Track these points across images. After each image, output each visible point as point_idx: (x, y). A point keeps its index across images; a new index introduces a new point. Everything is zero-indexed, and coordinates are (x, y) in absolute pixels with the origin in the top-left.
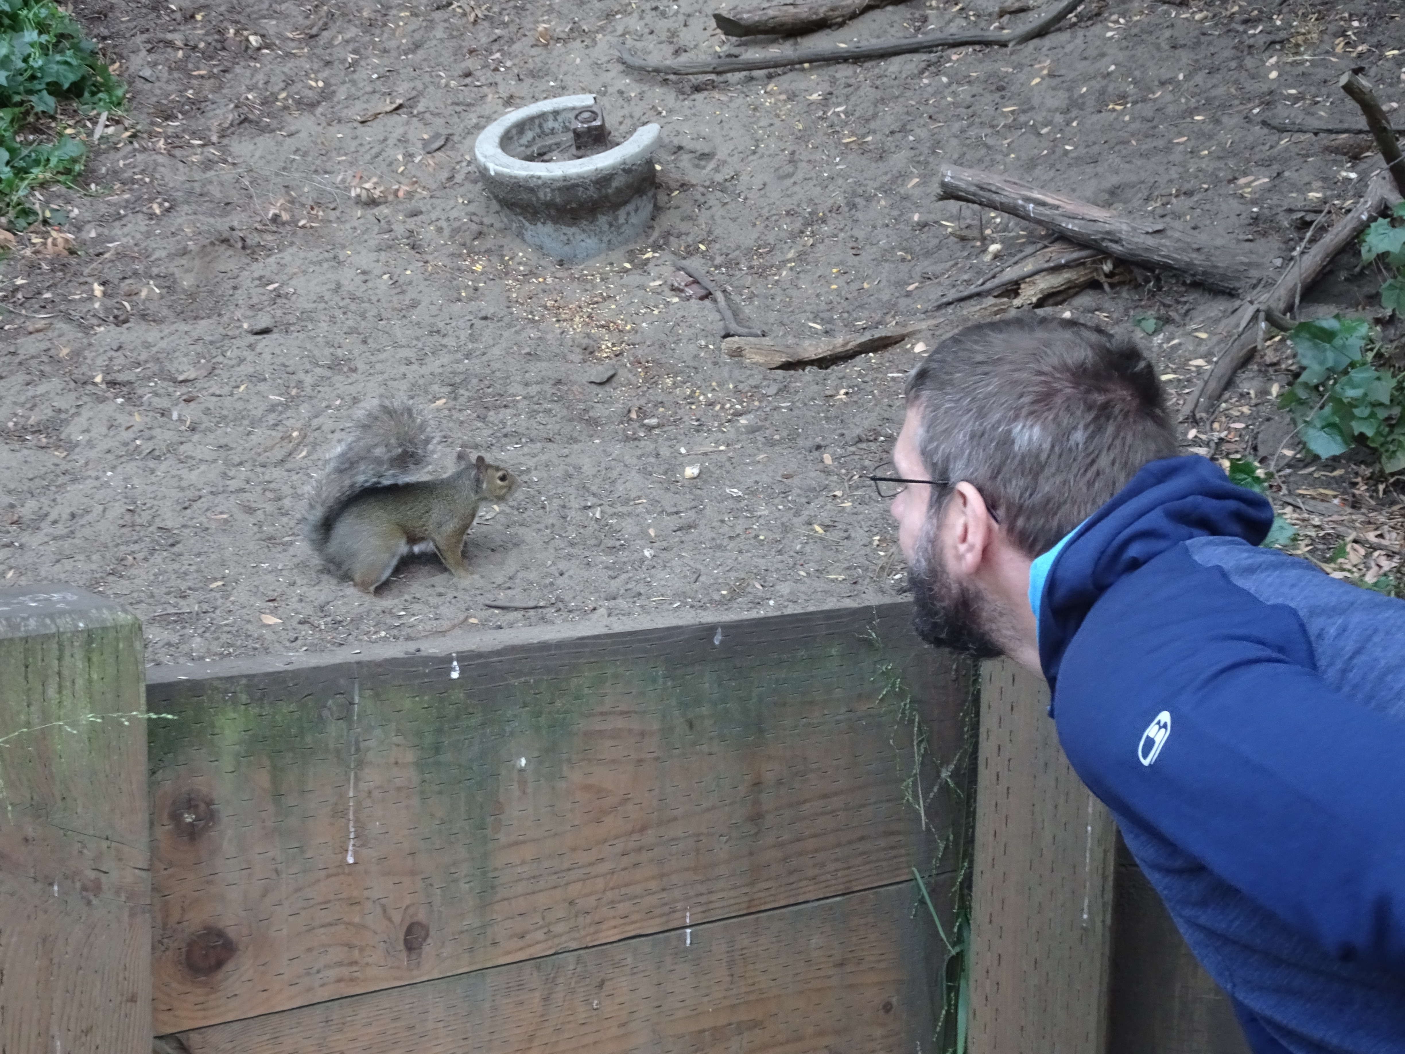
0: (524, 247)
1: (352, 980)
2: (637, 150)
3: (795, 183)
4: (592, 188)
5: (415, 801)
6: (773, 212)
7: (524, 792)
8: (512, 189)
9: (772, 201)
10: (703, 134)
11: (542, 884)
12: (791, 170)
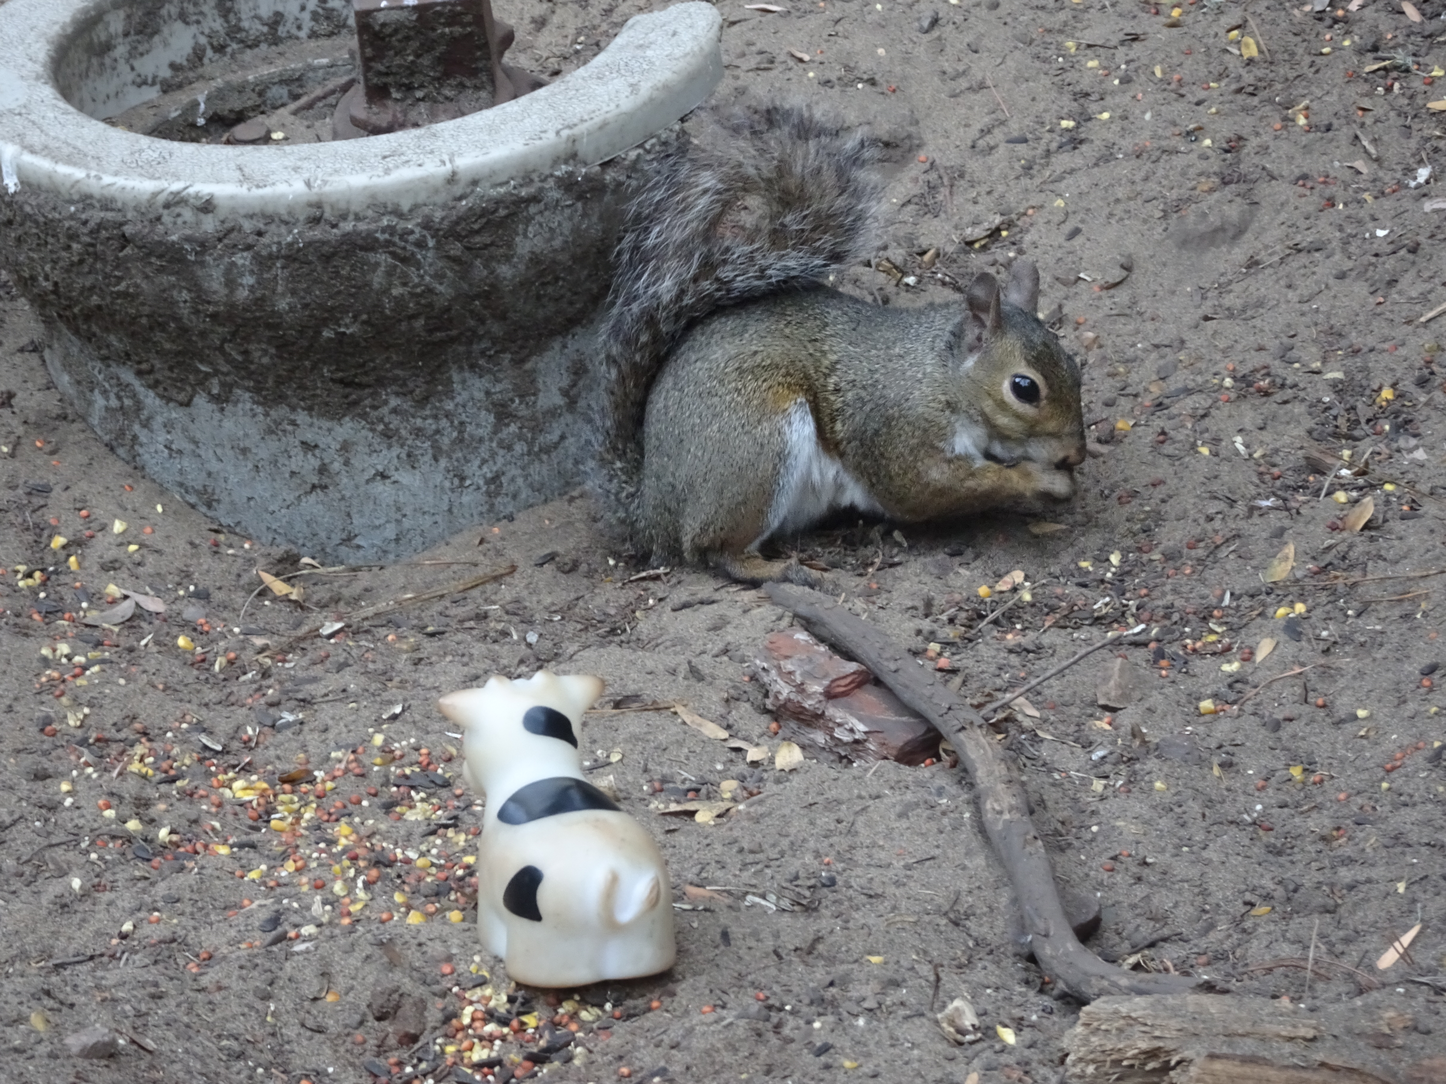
0: (136, 498)
2: (627, 103)
3: (1253, 264)
4: (429, 257)
6: (1179, 380)
8: (91, 252)
9: (1169, 332)
10: (865, 66)
12: (1233, 212)
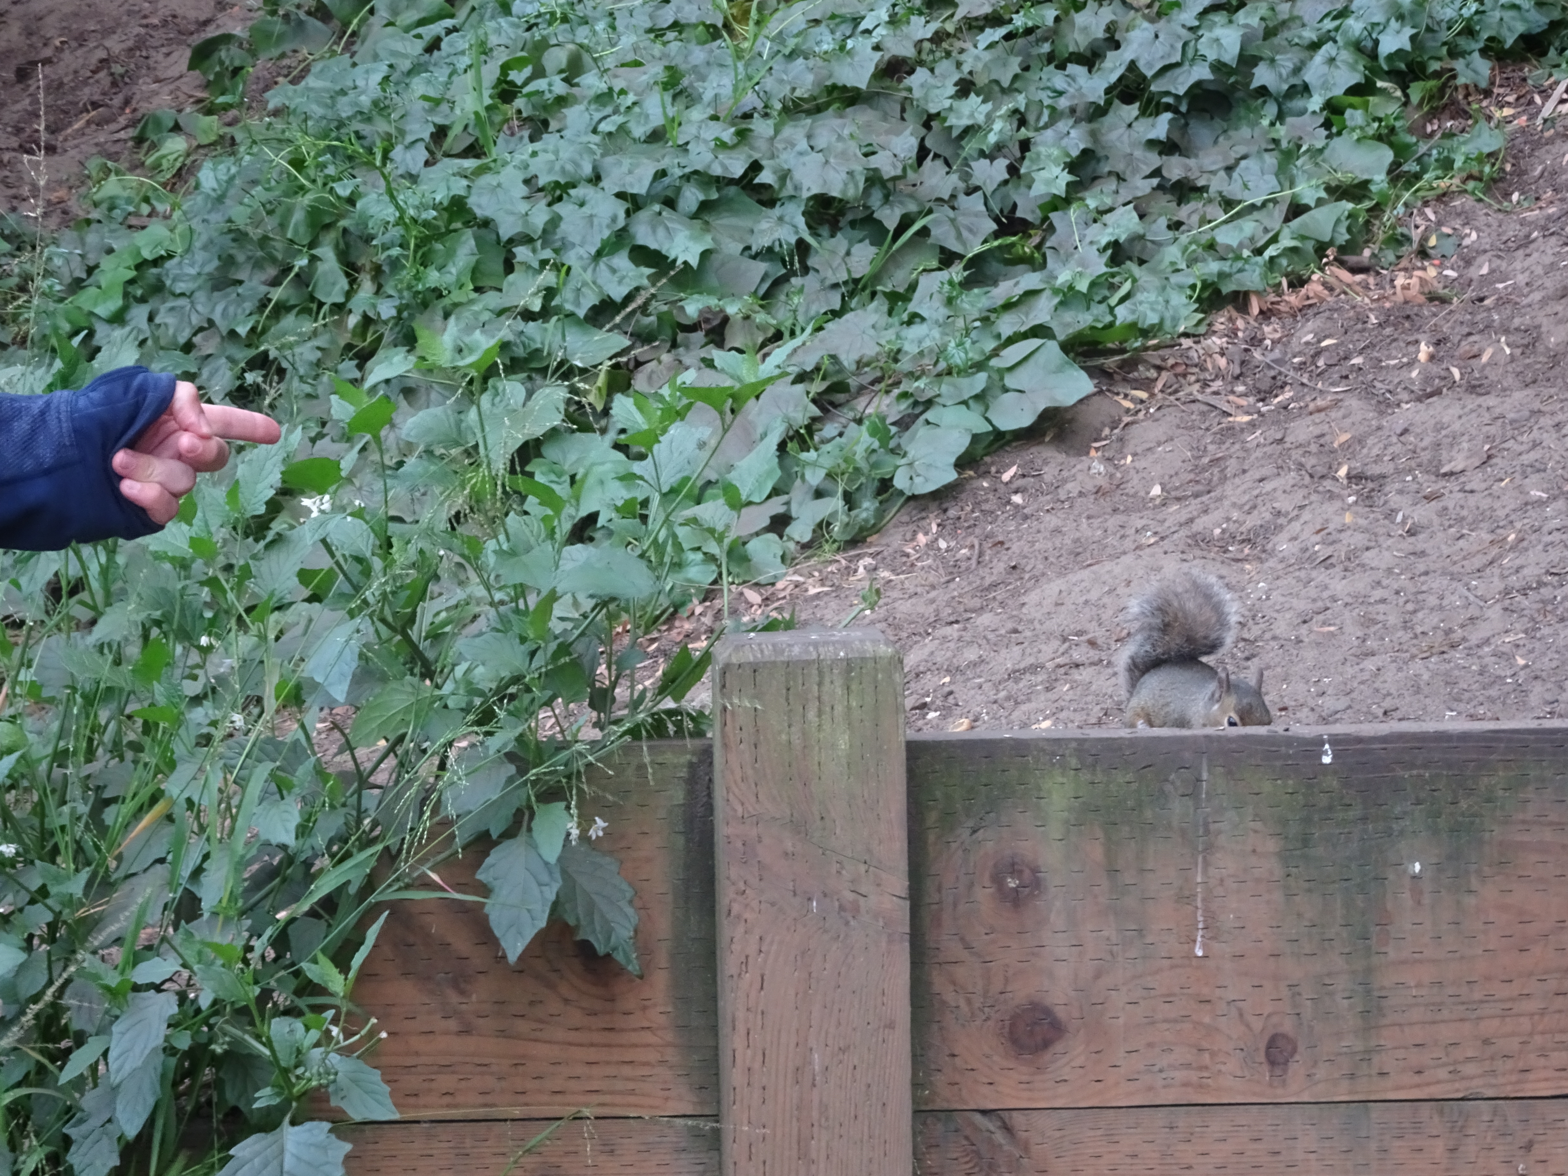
1: (1201, 1086)
5: (1278, 896)
7: (1419, 903)
11: (1445, 1014)
